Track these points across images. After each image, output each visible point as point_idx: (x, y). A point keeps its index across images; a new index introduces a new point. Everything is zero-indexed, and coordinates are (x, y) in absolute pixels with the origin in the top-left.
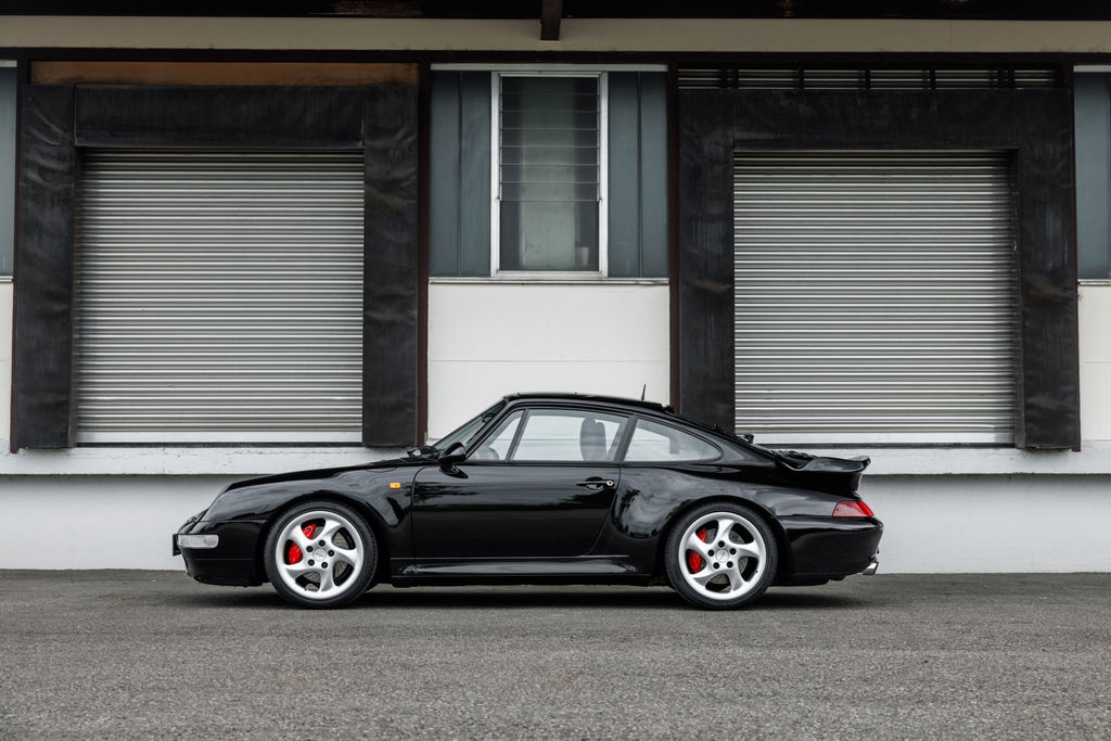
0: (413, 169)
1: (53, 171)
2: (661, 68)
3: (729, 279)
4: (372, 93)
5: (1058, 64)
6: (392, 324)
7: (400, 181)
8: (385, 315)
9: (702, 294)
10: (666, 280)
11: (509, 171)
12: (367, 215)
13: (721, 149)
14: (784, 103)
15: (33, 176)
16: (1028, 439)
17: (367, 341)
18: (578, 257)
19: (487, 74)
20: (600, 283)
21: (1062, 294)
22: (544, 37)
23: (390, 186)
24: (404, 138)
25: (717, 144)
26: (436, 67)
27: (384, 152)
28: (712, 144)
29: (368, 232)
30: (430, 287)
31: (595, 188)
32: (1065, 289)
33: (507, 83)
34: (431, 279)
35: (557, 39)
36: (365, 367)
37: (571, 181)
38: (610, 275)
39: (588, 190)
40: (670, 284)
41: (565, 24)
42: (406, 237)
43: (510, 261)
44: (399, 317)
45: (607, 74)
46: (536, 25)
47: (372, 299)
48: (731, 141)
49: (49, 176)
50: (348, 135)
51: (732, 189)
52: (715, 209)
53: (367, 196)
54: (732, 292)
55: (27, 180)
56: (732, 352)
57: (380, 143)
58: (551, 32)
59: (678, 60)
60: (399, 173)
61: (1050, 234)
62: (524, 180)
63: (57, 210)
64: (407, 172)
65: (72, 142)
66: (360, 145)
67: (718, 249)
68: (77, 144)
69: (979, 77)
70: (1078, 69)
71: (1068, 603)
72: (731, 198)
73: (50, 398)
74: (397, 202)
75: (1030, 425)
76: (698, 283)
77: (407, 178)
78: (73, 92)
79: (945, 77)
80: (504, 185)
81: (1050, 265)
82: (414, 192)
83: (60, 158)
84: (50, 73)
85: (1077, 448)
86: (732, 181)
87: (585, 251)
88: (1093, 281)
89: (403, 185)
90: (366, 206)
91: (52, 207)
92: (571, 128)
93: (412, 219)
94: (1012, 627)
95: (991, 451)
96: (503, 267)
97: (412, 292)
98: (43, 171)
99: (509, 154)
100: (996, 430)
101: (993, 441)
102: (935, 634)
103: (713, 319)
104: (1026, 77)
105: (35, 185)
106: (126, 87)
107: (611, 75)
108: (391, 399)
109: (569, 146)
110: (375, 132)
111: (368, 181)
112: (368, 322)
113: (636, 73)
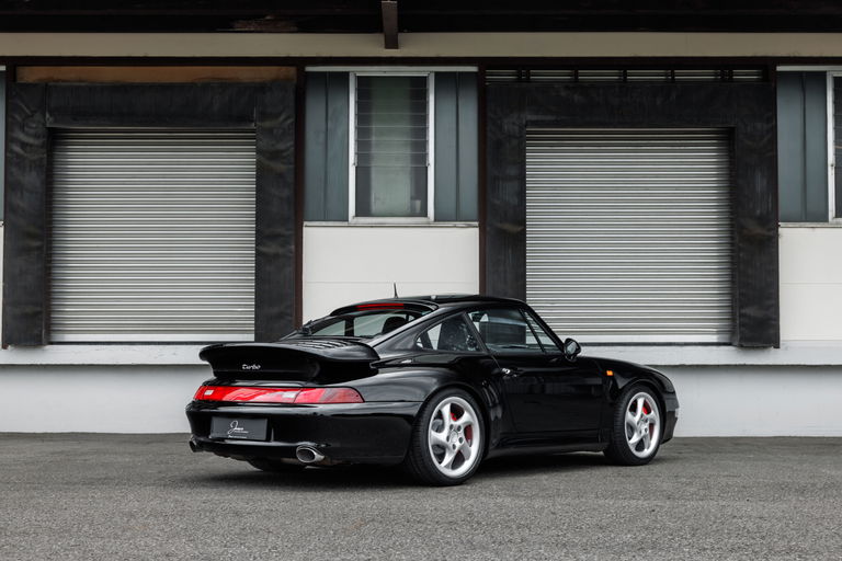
0: (292, 143)
1: (31, 145)
2: (474, 69)
3: (522, 222)
4: (261, 88)
5: (765, 65)
6: (276, 256)
7: (282, 151)
8: (271, 249)
9: (502, 233)
10: (476, 223)
11: (363, 145)
12: (258, 177)
13: (516, 128)
14: (563, 94)
15: (17, 149)
16: (741, 339)
17: (257, 268)
18: (413, 208)
19: (347, 74)
20: (428, 226)
21: (767, 233)
22: (387, 47)
23: (275, 155)
24: (286, 120)
25: (514, 124)
26: (310, 69)
27: (270, 131)
28: (510, 124)
29: (258, 190)
30: (304, 229)
31: (424, 157)
32: (769, 230)
33: (361, 81)
34: (305, 223)
35: (397, 48)
36: (257, 287)
37: (408, 152)
38: (435, 220)
39: (421, 158)
40: (480, 226)
41: (402, 37)
42: (287, 193)
43: (363, 210)
44: (281, 251)
45: (433, 75)
46: (380, 37)
47: (262, 237)
48: (524, 122)
49: (28, 148)
50: (244, 118)
51: (525, 157)
52: (512, 171)
53: (258, 163)
54: (524, 233)
55: (12, 152)
56: (524, 276)
57: (267, 124)
58: (392, 43)
59: (486, 63)
60: (281, 146)
61: (759, 189)
62: (374, 151)
63: (34, 174)
64: (287, 145)
65: (44, 125)
66: (253, 126)
67: (515, 201)
68: (48, 126)
69: (706, 75)
70: (780, 68)
71: (769, 460)
72: (523, 164)
73: (29, 309)
74: (280, 167)
75: (742, 329)
76: (499, 225)
77: (288, 149)
78: (46, 88)
79: (683, 75)
80: (359, 155)
81: (758, 212)
82: (292, 160)
83: (36, 136)
84: (30, 75)
85: (777, 347)
86: (524, 151)
87: (418, 203)
88: (790, 224)
89: (285, 154)
90: (258, 170)
91: (31, 170)
92: (407, 113)
93: (290, 178)
94: (725, 479)
95: (714, 348)
96: (357, 215)
97: (290, 232)
98: (24, 145)
99: (362, 132)
100: (718, 333)
101: (715, 341)
102: (665, 486)
103: (510, 251)
104: (742, 75)
105: (18, 155)
106: (83, 84)
107: (437, 74)
108: (275, 310)
109: (406, 126)
110: (264, 116)
111: (258, 151)
112: (258, 254)
113: (455, 73)
